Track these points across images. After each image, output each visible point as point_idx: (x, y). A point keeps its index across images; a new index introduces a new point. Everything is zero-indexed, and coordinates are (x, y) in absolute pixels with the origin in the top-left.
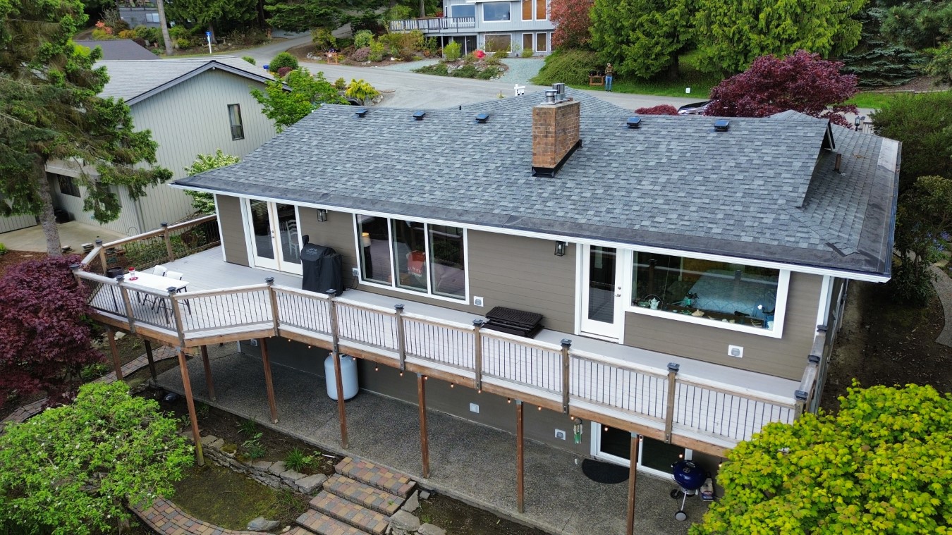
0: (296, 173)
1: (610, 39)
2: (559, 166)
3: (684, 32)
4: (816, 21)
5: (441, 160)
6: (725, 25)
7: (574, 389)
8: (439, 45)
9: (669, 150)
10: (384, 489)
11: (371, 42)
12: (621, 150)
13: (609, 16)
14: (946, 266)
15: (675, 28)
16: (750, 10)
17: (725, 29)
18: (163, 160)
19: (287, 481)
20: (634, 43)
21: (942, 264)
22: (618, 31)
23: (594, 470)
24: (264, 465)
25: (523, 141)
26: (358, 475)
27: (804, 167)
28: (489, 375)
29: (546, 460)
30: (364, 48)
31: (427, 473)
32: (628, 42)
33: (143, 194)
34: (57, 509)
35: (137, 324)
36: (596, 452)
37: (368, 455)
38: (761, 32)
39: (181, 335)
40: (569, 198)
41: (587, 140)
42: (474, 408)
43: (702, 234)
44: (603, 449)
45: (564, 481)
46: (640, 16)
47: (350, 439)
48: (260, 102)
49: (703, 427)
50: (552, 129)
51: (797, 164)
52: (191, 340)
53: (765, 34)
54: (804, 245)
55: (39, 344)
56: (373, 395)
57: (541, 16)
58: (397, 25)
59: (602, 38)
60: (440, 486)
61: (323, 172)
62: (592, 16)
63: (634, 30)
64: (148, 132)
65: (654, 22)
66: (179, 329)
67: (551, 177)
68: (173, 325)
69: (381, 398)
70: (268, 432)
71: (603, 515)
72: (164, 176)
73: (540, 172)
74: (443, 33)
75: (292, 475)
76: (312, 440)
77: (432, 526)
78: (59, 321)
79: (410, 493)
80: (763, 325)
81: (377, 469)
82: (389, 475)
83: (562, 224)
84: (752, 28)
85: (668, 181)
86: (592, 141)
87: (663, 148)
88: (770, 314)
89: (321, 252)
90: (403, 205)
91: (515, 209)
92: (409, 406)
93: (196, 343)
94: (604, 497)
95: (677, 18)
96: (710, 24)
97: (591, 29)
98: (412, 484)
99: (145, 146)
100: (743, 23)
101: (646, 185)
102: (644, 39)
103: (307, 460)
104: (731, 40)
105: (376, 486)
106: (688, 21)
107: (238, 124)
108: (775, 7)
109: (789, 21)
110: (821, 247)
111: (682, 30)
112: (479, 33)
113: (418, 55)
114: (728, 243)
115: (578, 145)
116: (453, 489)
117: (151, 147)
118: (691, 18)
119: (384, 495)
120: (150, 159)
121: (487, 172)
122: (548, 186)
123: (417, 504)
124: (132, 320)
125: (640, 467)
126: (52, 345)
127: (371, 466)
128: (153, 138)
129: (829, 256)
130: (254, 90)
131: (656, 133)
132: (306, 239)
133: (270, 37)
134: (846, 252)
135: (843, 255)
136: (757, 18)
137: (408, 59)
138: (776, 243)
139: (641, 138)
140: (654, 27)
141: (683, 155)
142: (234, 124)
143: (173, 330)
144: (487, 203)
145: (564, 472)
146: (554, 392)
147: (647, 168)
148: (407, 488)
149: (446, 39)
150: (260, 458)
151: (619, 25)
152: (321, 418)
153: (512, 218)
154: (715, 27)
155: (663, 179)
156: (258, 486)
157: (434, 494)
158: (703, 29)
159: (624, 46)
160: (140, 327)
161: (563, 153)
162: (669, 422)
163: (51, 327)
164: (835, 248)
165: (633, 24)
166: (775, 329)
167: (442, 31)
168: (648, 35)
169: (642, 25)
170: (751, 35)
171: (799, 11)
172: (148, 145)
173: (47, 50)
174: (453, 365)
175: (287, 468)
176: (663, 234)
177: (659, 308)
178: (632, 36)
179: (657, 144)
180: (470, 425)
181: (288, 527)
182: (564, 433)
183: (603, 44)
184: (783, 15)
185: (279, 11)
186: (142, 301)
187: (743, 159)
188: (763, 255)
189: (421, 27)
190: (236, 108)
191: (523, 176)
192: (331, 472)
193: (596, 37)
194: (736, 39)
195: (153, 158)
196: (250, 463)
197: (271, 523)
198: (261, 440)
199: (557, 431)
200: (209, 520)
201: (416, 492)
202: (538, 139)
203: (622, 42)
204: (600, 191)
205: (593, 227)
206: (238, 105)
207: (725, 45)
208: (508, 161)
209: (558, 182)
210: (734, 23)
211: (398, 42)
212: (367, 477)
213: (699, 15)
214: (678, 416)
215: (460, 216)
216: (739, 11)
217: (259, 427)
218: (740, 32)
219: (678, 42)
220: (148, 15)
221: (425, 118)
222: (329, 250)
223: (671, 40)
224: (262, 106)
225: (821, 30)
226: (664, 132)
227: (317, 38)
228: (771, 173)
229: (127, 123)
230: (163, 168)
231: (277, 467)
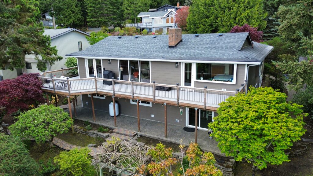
1: (192, 27)
2: (176, 46)
3: (214, 24)
4: (253, 20)
5: (143, 46)
6: (226, 22)
8: (141, 31)
9: (206, 41)
10: (127, 135)
11: (120, 30)
12: (193, 42)
13: (192, 20)
15: (212, 23)
16: (234, 17)
17: (226, 23)
18: (59, 54)
19: (98, 135)
20: (200, 28)
22: (195, 25)
23: (187, 129)
24: (92, 131)
25: (166, 41)
26: (119, 132)
27: (241, 42)
29: (173, 128)
30: (117, 32)
31: (139, 131)
32: (198, 28)
33: (54, 64)
34: (37, 132)
36: (187, 125)
37: (122, 128)
38: (237, 24)
39: (70, 92)
40: (179, 52)
42: (153, 116)
43: (214, 57)
44: (189, 124)
45: (179, 132)
46: (202, 20)
47: (117, 125)
48: (88, 40)
49: (214, 103)
50: (174, 35)
53: (238, 24)
54: (240, 58)
55: (29, 93)
56: (123, 116)
57: (172, 22)
58: (128, 25)
59: (190, 27)
60: (142, 133)
62: (187, 20)
63: (200, 24)
64: (55, 47)
65: (206, 22)
66: (69, 90)
67: (174, 48)
68: (67, 89)
69: (125, 116)
70: (92, 124)
71: (189, 138)
72: (60, 58)
73: (171, 47)
74: (142, 27)
75: (100, 133)
76: (106, 125)
77: (141, 142)
78: (35, 88)
79: (134, 136)
80: (231, 81)
81: (125, 131)
82: (128, 132)
83: (177, 58)
84: (234, 23)
85: (205, 47)
86: (185, 40)
87: (204, 41)
88: (232, 79)
89: (109, 72)
90: (132, 56)
91: (164, 55)
92: (133, 118)
93: (73, 94)
94: (190, 135)
95: (212, 20)
96: (222, 22)
97: (187, 24)
98: (135, 134)
99: (54, 50)
100: (232, 21)
101: (200, 48)
102: (203, 27)
103: (104, 130)
104: (228, 26)
105: (125, 135)
106: (216, 21)
107: (81, 47)
108: (241, 16)
109: (245, 20)
110: (244, 58)
111: (214, 23)
112: (153, 27)
113: (134, 34)
114: (221, 58)
115: (181, 41)
116: (147, 134)
117: (57, 51)
118: (217, 20)
119: (127, 137)
120: (55, 54)
121: (156, 48)
122: (173, 50)
123: (137, 138)
124: (55, 89)
125: (199, 128)
126: (33, 94)
127: (123, 130)
128: (56, 49)
129: (246, 59)
130: (86, 37)
131: (203, 38)
132: (104, 69)
133: (88, 29)
135: (249, 59)
136: (235, 19)
137: (131, 35)
138: (233, 58)
139: (199, 39)
140: (206, 23)
141: (210, 42)
142: (80, 48)
143: (67, 91)
144: (156, 54)
145: (178, 130)
146: (175, 99)
147: (200, 45)
148: (134, 134)
149: (143, 29)
150: (91, 130)
151: (195, 23)
152: (108, 120)
153: (163, 57)
154: (223, 23)
155: (204, 47)
156: (90, 137)
157: (141, 136)
158: (220, 23)
159: (197, 29)
160: (57, 91)
161: (177, 42)
162: (205, 103)
163: (32, 89)
164: (248, 58)
165: (199, 22)
166: (234, 82)
168: (204, 25)
169: (202, 22)
170: (234, 25)
171: (248, 17)
172: (55, 50)
174: (147, 95)
175: (98, 132)
176: (204, 58)
177: (203, 79)
178: (199, 26)
179: (203, 40)
180: (151, 121)
181: (99, 146)
182: (178, 120)
183: (191, 29)
184: (243, 18)
185: (91, 21)
186: (57, 85)
187: (225, 42)
188: (229, 60)
189: (135, 26)
190: (80, 43)
191: (166, 48)
192: (112, 132)
193: (188, 26)
194: (230, 26)
195: (57, 54)
196: (88, 131)
197: (94, 145)
198: (90, 126)
199: (176, 120)
200: (76, 145)
201: (136, 135)
202: (170, 38)
203: (196, 28)
204: (187, 50)
205: (185, 58)
206: (81, 42)
207: (227, 28)
208: (162, 46)
209: (176, 49)
210: (229, 21)
211: (128, 30)
212: (122, 133)
213: (219, 19)
215: (149, 58)
216: (230, 18)
217: (90, 123)
218: (231, 24)
219: (213, 27)
220: (49, 23)
221: (138, 38)
222: (111, 72)
223: (211, 27)
224: (89, 42)
225: (254, 23)
226: (205, 37)
227: (103, 29)
228: (233, 44)
229: (49, 44)
230: (60, 56)
231: (96, 132)
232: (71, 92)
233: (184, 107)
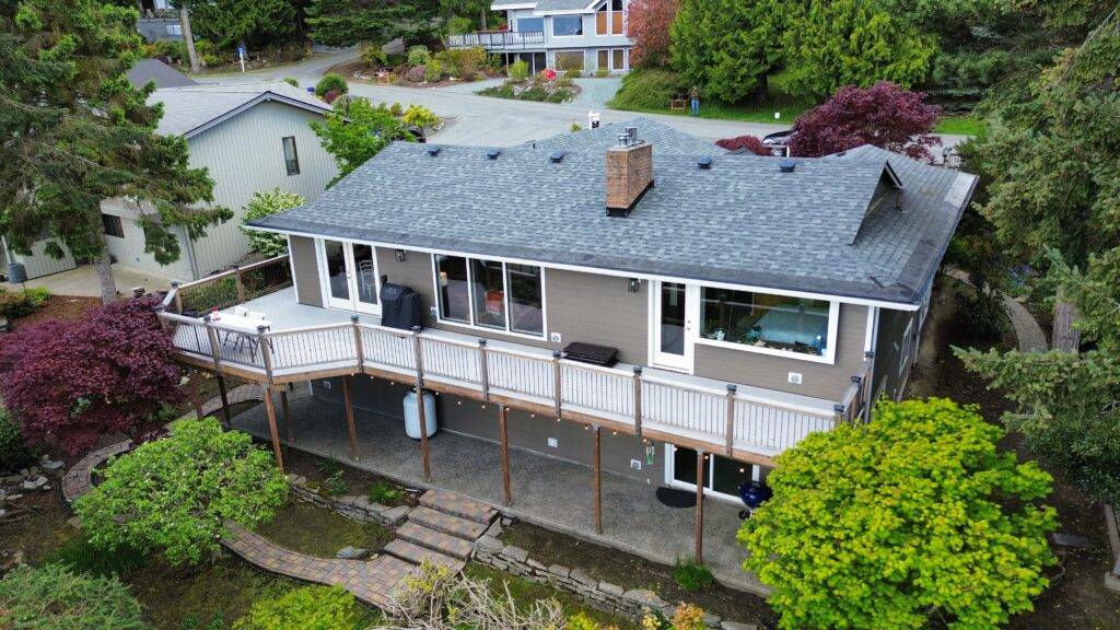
0: (373, 213)
1: (692, 60)
2: (633, 206)
3: (772, 53)
4: (911, 42)
5: (518, 200)
6: (815, 46)
7: (645, 411)
8: (504, 63)
9: (737, 191)
10: (468, 518)
11: (427, 60)
12: (692, 190)
13: (691, 35)
14: (1027, 301)
15: (762, 48)
16: (841, 31)
17: (815, 50)
18: (222, 198)
19: (373, 514)
20: (718, 64)
21: (1022, 299)
22: (701, 51)
23: (668, 496)
24: (348, 500)
25: (597, 181)
26: (441, 506)
27: (859, 206)
28: (568, 402)
29: (622, 488)
30: (419, 66)
31: (509, 501)
32: (712, 63)
33: (204, 235)
34: (171, 530)
35: (222, 363)
36: (670, 480)
37: (451, 488)
38: (852, 54)
39: (269, 373)
40: (641, 237)
41: (659, 180)
42: (552, 442)
43: (761, 270)
44: (677, 477)
45: (640, 507)
46: (725, 34)
47: (433, 474)
48: (319, 135)
49: (758, 440)
50: (625, 171)
51: (853, 204)
52: (278, 377)
53: (857, 56)
54: (850, 279)
55: (133, 381)
56: (451, 434)
57: (617, 30)
58: (456, 41)
59: (683, 58)
60: (521, 513)
61: (400, 213)
62: (673, 34)
63: (718, 50)
64: (206, 169)
65: (739, 41)
66: (267, 367)
67: (623, 216)
68: (259, 360)
69: (461, 436)
70: (349, 470)
71: (676, 535)
72: (225, 215)
73: (614, 212)
74: (508, 49)
75: (377, 508)
76: (395, 475)
77: (516, 549)
78: (151, 360)
79: (492, 520)
80: (820, 354)
81: (460, 500)
82: (472, 505)
83: (635, 261)
84: (843, 49)
85: (734, 221)
86: (664, 181)
87: (731, 188)
88: (824, 343)
89: (400, 291)
90: (482, 245)
91: (591, 248)
92: (488, 443)
93: (283, 380)
94: (677, 519)
95: (763, 37)
96: (798, 44)
97: (672, 49)
98: (495, 512)
99: (201, 183)
100: (834, 44)
101: (714, 224)
102: (728, 61)
103: (391, 494)
104: (822, 62)
105: (460, 515)
106: (775, 41)
107: (293, 157)
108: (867, 27)
109: (882, 42)
110: (864, 281)
111: (770, 50)
112: (548, 49)
113: (480, 74)
114: (784, 278)
115: (651, 185)
116: (534, 516)
117: (209, 185)
118: (779, 38)
119: (467, 523)
120: (208, 198)
121: (563, 212)
122: (622, 226)
123: (500, 530)
124: (217, 360)
125: (709, 491)
126: (145, 383)
127: (453, 497)
128: (210, 176)
129: (871, 288)
130: (312, 122)
131: (725, 174)
132: (384, 279)
133: (309, 52)
134: (885, 284)
135: (883, 287)
136: (847, 37)
137: (470, 79)
138: (826, 277)
139: (711, 178)
140: (739, 47)
141: (749, 195)
142: (288, 158)
143: (261, 368)
144: (564, 242)
145: (640, 499)
146: (627, 415)
147: (716, 208)
148: (490, 516)
149: (512, 56)
150: (344, 493)
151: (701, 44)
152: (401, 455)
153: (588, 257)
154: (804, 48)
155: (730, 218)
156: (344, 520)
157: (516, 521)
158: (792, 50)
159: (707, 68)
160: (227, 367)
161: (636, 193)
162: (730, 438)
163: (144, 366)
164: (876, 281)
165: (717, 43)
166: (828, 356)
167: (507, 47)
168: (733, 55)
169: (726, 44)
170: (842, 57)
171: (892, 30)
172: (206, 183)
173: (108, 87)
174: (534, 395)
175: (371, 501)
176: (727, 271)
177: (725, 339)
178: (716, 57)
179: (726, 184)
180: (548, 460)
181: (376, 555)
182: (639, 463)
183: (685, 66)
184: (876, 35)
185: (322, 24)
186: (223, 341)
187: (804, 199)
188: (814, 288)
189: (482, 42)
190: (290, 141)
191: (599, 216)
192: (416, 504)
193: (677, 57)
194: (826, 61)
195: (211, 196)
196: (334, 498)
197: (360, 551)
198: (343, 477)
199: (632, 461)
200: (298, 550)
201: (499, 520)
202: (611, 182)
203: (705, 63)
204: (670, 231)
205: (662, 265)
206: (293, 138)
207: (815, 67)
208: (583, 201)
209: (631, 221)
210: (825, 43)
211: (457, 59)
212: (451, 507)
213: (787, 35)
214: (738, 431)
215: (538, 255)
216: (829, 30)
217: (341, 465)
218: (831, 53)
219: (766, 63)
220: (169, 27)
221: (499, 158)
222: (408, 290)
223: (758, 61)
224: (321, 139)
225: (916, 51)
226: (733, 173)
227: (365, 55)
228: (829, 212)
229: (183, 161)
230: (223, 208)
231: (362, 501)
232: (275, 373)
233: (658, 444)
